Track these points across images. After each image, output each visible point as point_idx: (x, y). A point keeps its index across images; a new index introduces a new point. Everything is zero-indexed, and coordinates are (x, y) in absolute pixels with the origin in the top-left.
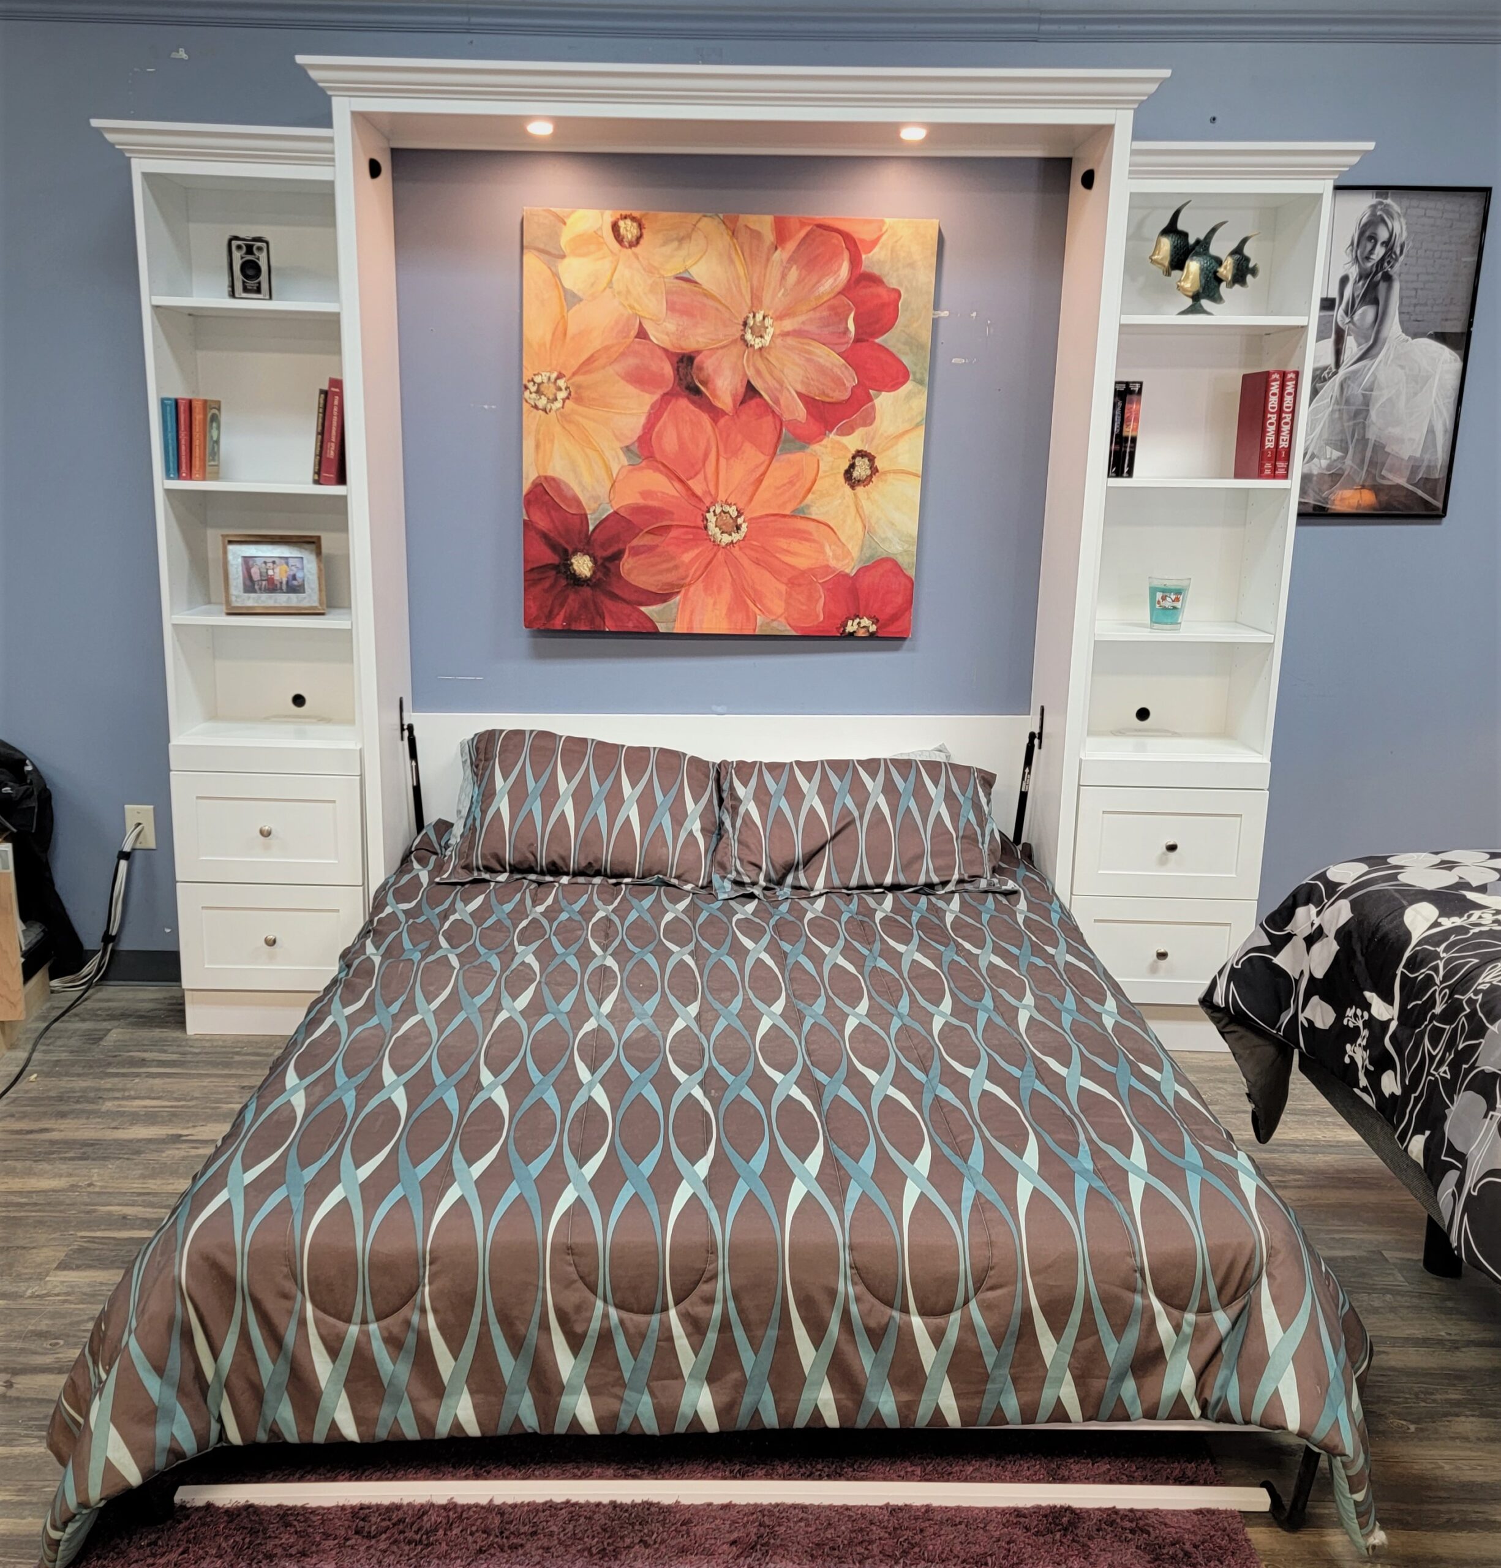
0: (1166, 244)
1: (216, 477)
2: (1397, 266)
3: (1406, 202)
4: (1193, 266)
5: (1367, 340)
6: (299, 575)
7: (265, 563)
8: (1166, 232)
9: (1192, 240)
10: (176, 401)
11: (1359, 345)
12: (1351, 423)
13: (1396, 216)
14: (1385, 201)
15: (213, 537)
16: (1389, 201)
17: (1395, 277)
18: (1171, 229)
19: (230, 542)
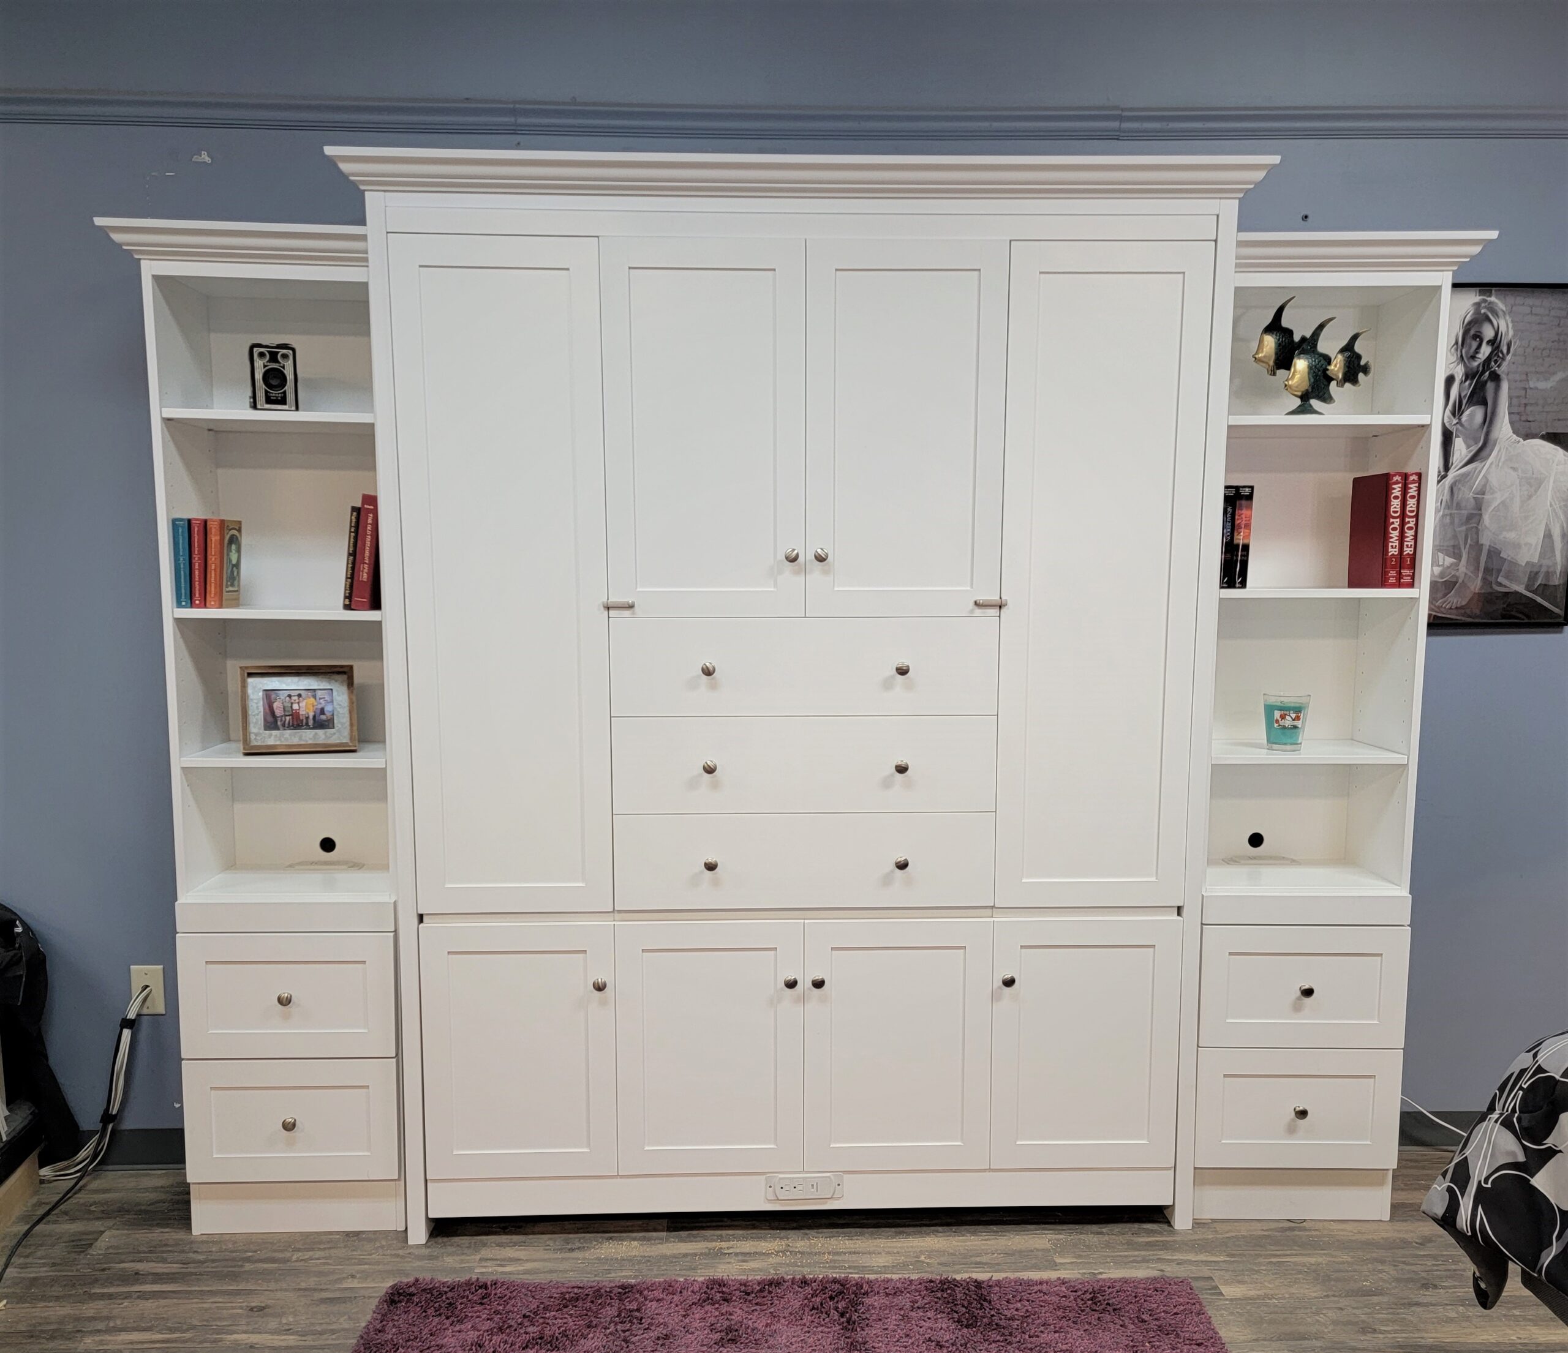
0: (1270, 342)
1: (236, 603)
2: (1505, 364)
3: (1511, 299)
4: (1301, 365)
5: (1476, 442)
6: (328, 708)
7: (290, 696)
8: (1268, 330)
9: (1297, 338)
10: (189, 521)
11: (1468, 447)
12: (1464, 528)
13: (1500, 313)
14: (1489, 299)
15: (233, 667)
16: (1493, 299)
17: (1503, 376)
18: (1275, 326)
19: (250, 675)
